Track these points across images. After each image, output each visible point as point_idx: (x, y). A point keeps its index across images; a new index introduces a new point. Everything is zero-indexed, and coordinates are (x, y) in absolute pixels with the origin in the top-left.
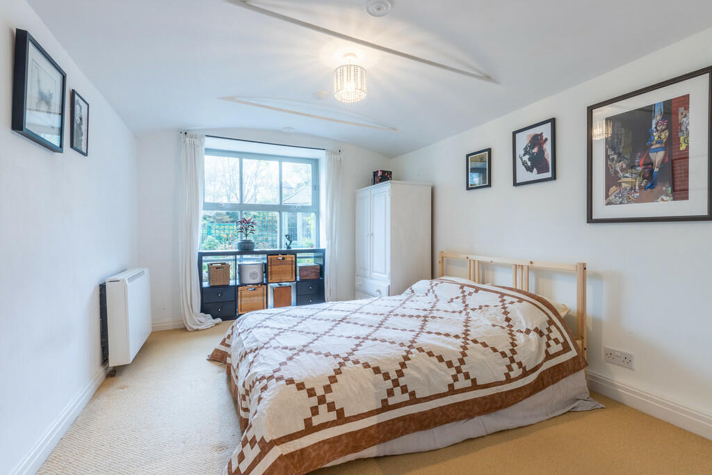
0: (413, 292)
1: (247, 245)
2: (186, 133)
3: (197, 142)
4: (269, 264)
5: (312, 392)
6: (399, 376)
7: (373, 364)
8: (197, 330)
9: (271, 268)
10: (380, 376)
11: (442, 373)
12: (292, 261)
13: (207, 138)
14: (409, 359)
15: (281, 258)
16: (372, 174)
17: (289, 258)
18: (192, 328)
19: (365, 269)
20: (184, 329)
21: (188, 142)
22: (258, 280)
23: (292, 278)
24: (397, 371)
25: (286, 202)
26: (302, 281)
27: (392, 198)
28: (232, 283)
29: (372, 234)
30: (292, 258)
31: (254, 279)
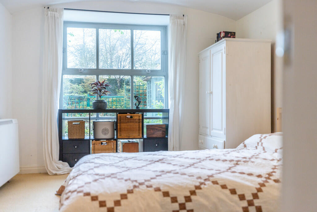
0: (245, 146)
1: (100, 104)
2: (48, 8)
3: (57, 14)
4: (119, 121)
5: (104, 204)
6: (187, 201)
7: (164, 189)
8: (56, 175)
9: (120, 126)
10: (168, 199)
11: (232, 204)
12: (139, 119)
13: (65, 11)
14: (200, 188)
15: (129, 117)
16: (216, 36)
17: (137, 116)
18: (52, 173)
19: (207, 128)
20: (46, 174)
21: (49, 15)
22: (109, 136)
23: (139, 136)
24: (186, 197)
25: (137, 67)
26: (148, 138)
27: (227, 55)
28: (87, 137)
29: (211, 93)
30: (139, 116)
31: (105, 134)
